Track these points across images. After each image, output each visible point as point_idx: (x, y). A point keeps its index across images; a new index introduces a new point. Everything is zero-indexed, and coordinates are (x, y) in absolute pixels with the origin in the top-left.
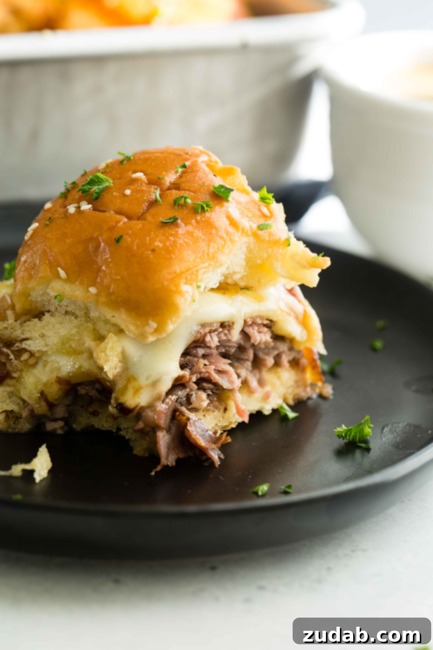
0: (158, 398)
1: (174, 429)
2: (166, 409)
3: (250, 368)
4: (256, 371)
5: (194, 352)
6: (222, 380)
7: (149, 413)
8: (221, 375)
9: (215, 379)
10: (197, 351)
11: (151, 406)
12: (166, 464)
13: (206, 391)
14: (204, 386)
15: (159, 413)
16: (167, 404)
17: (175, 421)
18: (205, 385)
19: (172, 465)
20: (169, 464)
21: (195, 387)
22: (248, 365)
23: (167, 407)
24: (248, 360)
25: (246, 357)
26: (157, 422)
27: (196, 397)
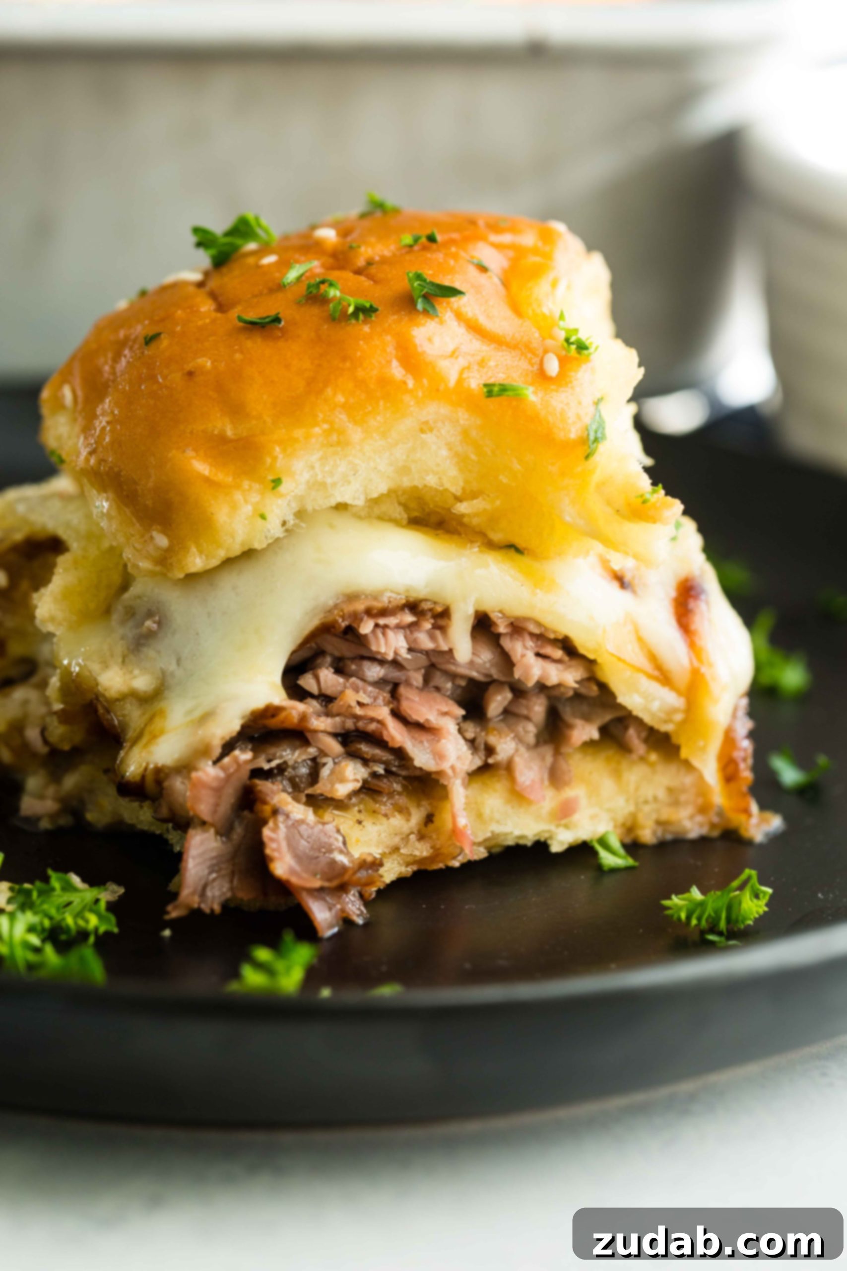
0: (203, 751)
1: (239, 831)
2: (217, 778)
3: (531, 739)
4: (548, 752)
5: (353, 667)
6: (414, 746)
7: (178, 784)
8: (418, 734)
9: (393, 738)
10: (360, 667)
11: (185, 768)
12: (196, 906)
13: (371, 764)
14: (360, 749)
15: (199, 785)
16: (224, 769)
17: (246, 813)
18: (365, 748)
19: (212, 910)
20: (206, 908)
21: (335, 746)
22: (526, 732)
23: (222, 774)
24: (527, 718)
25: (524, 712)
26: (189, 805)
27: (332, 772)
